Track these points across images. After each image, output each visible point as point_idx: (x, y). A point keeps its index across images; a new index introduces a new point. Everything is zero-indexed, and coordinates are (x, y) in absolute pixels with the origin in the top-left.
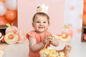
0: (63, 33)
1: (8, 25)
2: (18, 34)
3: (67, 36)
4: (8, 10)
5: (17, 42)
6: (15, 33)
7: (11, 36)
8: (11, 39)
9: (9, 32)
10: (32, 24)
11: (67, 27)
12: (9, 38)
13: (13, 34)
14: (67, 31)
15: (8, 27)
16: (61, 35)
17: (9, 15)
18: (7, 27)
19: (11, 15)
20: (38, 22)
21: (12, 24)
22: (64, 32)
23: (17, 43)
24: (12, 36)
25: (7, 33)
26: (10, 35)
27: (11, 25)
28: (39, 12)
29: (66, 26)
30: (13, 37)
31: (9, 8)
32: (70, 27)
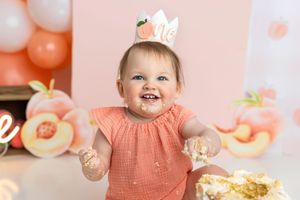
0: (238, 122)
1: (36, 85)
2: (72, 122)
3: (252, 135)
4: (38, 29)
5: (66, 148)
6: (60, 117)
7: (46, 127)
8: (48, 137)
9: (41, 111)
10: (118, 83)
11: (254, 99)
12: (38, 136)
13: (53, 118)
14: (254, 115)
15: (37, 92)
16: (230, 131)
17: (40, 49)
18: (33, 92)
19: (50, 50)
20: (138, 78)
21: (52, 82)
22: (243, 119)
23: (68, 153)
24: (51, 128)
25: (31, 116)
26: (44, 123)
27: (48, 88)
28: (142, 41)
29: (250, 96)
30: (53, 132)
31: (40, 24)
32: (266, 100)
